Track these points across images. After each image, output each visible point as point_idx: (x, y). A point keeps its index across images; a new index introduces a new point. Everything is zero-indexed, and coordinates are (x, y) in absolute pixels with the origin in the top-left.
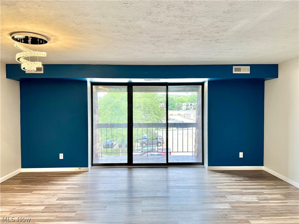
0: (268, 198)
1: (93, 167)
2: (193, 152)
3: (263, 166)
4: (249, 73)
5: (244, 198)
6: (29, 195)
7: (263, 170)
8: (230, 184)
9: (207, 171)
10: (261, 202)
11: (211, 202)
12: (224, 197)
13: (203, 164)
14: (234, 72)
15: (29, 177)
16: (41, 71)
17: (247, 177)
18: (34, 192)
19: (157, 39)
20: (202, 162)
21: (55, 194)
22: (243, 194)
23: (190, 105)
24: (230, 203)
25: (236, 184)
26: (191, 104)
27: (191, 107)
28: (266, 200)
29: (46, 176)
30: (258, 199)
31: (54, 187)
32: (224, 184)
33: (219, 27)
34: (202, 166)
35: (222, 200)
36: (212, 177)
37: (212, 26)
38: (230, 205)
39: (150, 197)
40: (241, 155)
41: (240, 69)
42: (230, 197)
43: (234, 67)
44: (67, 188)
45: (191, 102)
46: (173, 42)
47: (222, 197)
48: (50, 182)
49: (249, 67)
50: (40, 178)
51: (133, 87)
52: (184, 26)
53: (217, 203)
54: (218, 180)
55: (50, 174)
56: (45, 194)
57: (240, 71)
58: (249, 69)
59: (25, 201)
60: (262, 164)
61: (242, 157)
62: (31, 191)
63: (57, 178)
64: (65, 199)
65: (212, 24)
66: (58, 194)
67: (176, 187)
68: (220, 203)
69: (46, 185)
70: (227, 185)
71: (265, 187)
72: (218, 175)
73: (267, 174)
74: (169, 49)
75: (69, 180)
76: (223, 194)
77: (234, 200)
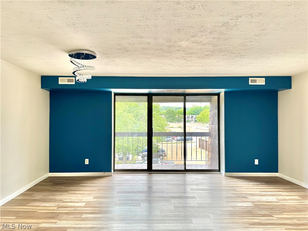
0: (286, 199)
1: (115, 172)
2: (206, 161)
3: (278, 172)
4: (264, 84)
5: (264, 199)
6: (66, 194)
7: (278, 177)
8: (249, 187)
9: (224, 177)
10: (280, 201)
11: (234, 201)
12: (246, 198)
13: (219, 171)
14: (250, 83)
15: (59, 180)
16: (73, 82)
17: (263, 182)
18: (69, 192)
19: (190, 55)
20: (218, 169)
21: (90, 194)
22: (262, 196)
23: (190, 117)
24: (252, 202)
25: (254, 187)
26: (192, 117)
27: (192, 119)
28: (284, 200)
29: (74, 180)
30: (277, 200)
31: (86, 189)
32: (243, 188)
33: (246, 46)
34: (219, 173)
35: (244, 199)
36: (230, 182)
37: (242, 45)
38: (252, 204)
39: (177, 197)
40: (257, 162)
41: (256, 80)
42: (251, 197)
43: (250, 79)
44: (98, 189)
45: (192, 114)
46: (202, 57)
47: (243, 197)
48: (80, 184)
49: (264, 79)
50: (70, 181)
51: (153, 97)
52: (218, 45)
53: (240, 202)
54: (237, 184)
55: (77, 178)
56: (80, 194)
57: (256, 82)
58: (265, 81)
59: (66, 199)
60: (277, 171)
61: (257, 164)
62: (67, 191)
63: (85, 181)
64: (100, 198)
65: (242, 44)
66: (92, 194)
67: (199, 189)
68: (243, 202)
69: (77, 187)
70: (246, 189)
71: (282, 190)
72: (235, 180)
73: (283, 180)
74: (196, 63)
75: (97, 183)
76: (244, 195)
77: (255, 200)
